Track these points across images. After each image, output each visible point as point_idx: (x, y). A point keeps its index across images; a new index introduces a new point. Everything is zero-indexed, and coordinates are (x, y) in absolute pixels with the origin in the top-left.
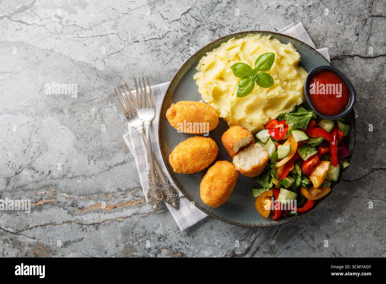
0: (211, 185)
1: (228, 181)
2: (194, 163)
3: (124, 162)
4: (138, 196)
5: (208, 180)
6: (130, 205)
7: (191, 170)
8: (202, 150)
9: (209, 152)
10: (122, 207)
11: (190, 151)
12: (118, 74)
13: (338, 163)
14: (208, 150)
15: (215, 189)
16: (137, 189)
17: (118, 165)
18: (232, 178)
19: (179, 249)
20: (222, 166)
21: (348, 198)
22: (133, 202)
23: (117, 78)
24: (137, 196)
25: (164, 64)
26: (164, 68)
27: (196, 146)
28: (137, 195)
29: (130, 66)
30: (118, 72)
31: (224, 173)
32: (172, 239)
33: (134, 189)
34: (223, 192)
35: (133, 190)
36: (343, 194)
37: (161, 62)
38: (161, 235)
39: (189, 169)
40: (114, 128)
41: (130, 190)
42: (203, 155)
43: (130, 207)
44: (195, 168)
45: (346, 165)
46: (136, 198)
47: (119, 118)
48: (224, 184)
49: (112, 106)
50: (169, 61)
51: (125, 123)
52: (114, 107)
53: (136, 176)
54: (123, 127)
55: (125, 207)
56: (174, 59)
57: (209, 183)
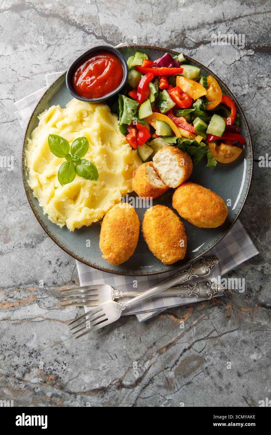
19: (54, 370)
32: (47, 355)
38: (33, 349)
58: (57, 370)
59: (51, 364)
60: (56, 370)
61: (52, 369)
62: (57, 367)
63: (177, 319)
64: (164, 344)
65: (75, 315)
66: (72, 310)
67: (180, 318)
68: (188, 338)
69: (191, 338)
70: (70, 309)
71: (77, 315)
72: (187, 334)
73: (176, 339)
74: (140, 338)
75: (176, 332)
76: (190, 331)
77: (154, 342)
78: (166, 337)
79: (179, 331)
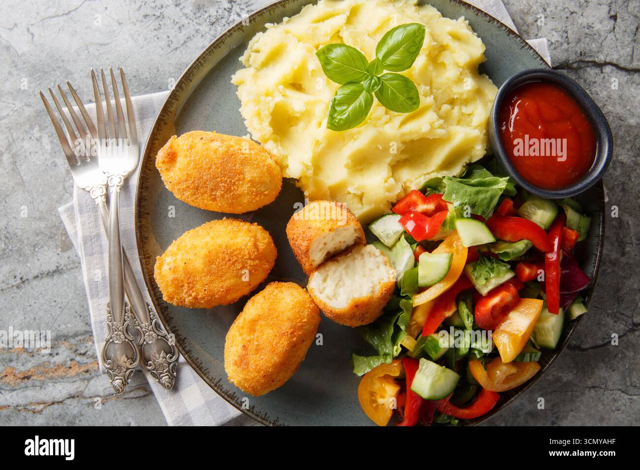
0: (249, 341)
1: (292, 333)
2: (212, 282)
3: (58, 271)
4: (84, 354)
5: (243, 328)
6: (63, 374)
7: (203, 298)
8: (232, 253)
9: (250, 259)
10: (42, 378)
11: (203, 252)
12: (61, 65)
13: (560, 306)
14: (249, 253)
15: (258, 350)
16: (83, 337)
17: (42, 277)
18: (302, 326)
20: (280, 295)
21: (575, 389)
22: (70, 368)
23: (58, 73)
24: (81, 354)
25: (169, 50)
26: (169, 59)
27: (219, 241)
28: (83, 352)
29: (91, 49)
30: (63, 61)
31: (282, 312)
33: (76, 335)
34: (276, 359)
35: (74, 338)
36: (565, 380)
37: (163, 43)
39: (199, 297)
40: (41, 190)
41: (66, 337)
42: (234, 263)
43: (62, 378)
44: (213, 296)
45: (578, 311)
46: (78, 358)
47: (55, 166)
48: (280, 339)
49: (41, 137)
50: (182, 42)
51: (67, 179)
52: (46, 140)
53: (83, 306)
54: (61, 188)
55: (51, 378)
56: (194, 40)
57: (245, 336)
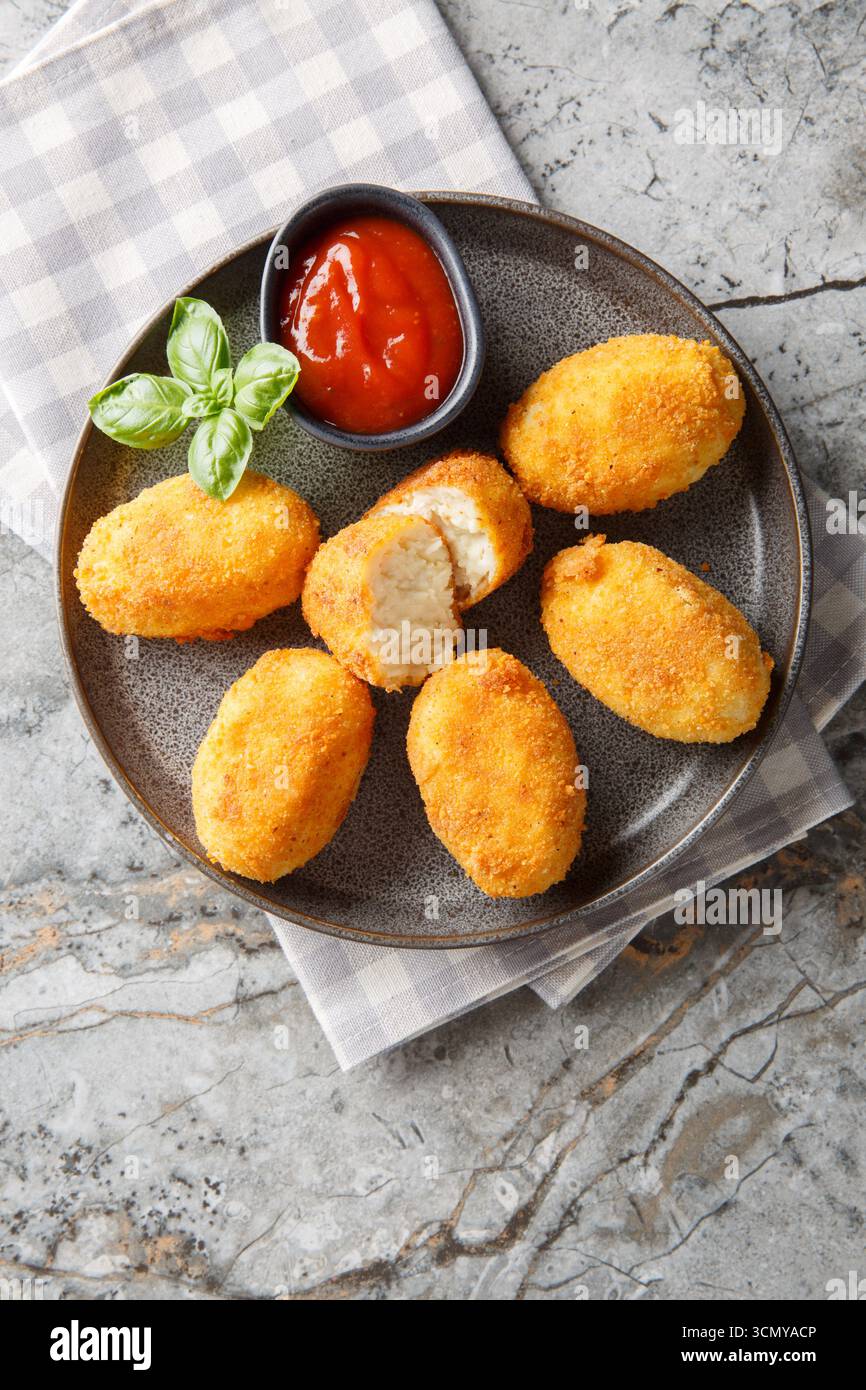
19: (171, 1215)
38: (78, 1140)
58: (185, 1216)
59: (157, 1192)
60: (179, 1216)
61: (165, 1213)
62: (184, 1202)
63: (646, 956)
64: (607, 1062)
65: (233, 985)
66: (217, 966)
67: (659, 952)
68: (702, 1025)
69: (713, 1026)
70: (209, 963)
71: (241, 983)
72: (695, 1010)
73: (651, 1035)
74: (507, 1050)
75: (650, 1009)
76: (704, 999)
77: (564, 1058)
78: (611, 1031)
79: (662, 1004)
